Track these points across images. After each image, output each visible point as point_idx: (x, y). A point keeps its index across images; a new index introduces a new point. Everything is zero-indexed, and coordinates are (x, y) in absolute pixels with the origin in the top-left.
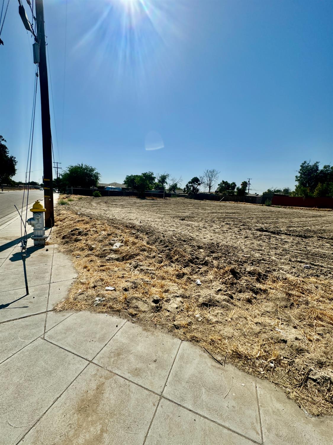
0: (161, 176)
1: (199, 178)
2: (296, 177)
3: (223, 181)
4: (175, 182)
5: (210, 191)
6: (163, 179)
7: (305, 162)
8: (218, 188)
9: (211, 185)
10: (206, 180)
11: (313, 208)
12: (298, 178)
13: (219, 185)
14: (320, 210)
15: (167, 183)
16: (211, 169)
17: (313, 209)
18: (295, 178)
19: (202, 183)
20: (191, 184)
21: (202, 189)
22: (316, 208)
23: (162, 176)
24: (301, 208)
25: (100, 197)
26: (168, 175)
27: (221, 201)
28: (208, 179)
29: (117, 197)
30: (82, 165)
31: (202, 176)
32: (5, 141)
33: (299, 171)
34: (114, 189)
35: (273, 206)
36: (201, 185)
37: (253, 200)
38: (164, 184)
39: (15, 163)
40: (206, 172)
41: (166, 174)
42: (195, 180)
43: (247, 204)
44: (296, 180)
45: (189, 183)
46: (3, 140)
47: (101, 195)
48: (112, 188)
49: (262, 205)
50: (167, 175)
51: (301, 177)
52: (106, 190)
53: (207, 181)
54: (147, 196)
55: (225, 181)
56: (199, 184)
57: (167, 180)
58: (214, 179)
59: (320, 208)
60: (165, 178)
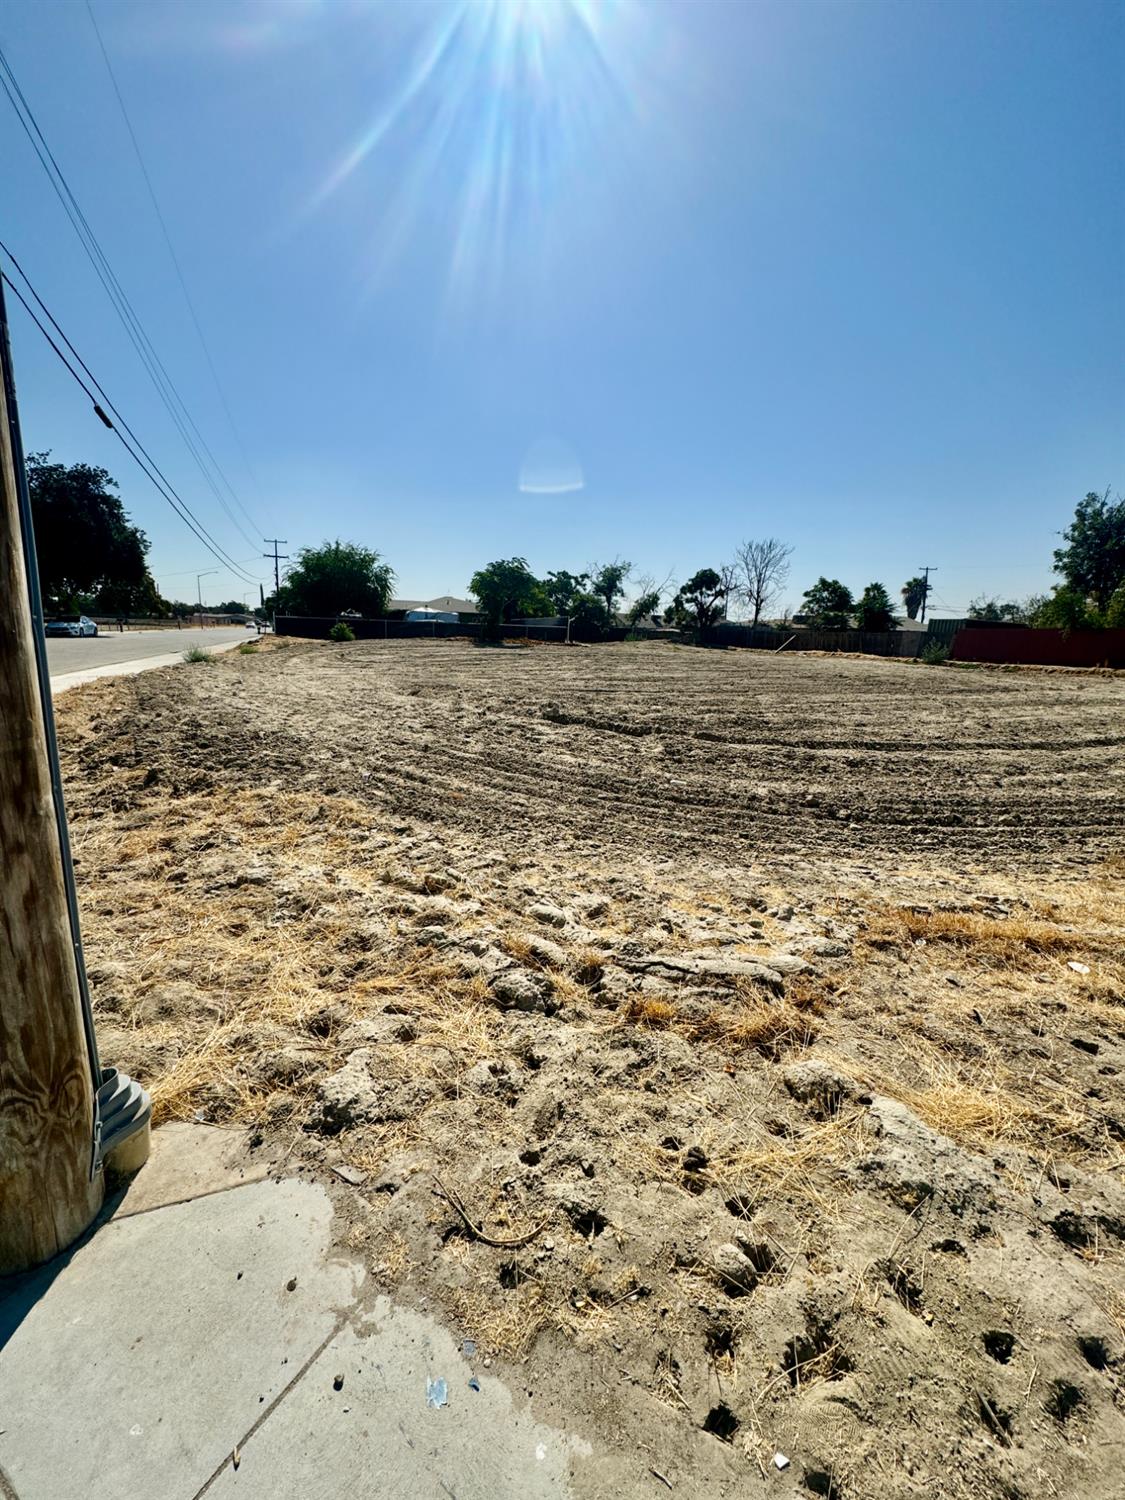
0: (603, 570)
1: (717, 570)
2: (1058, 554)
3: (823, 582)
4: (651, 591)
5: (760, 618)
6: (610, 582)
7: (1092, 498)
8: (804, 607)
9: (762, 596)
10: (742, 578)
11: (1092, 669)
12: (1066, 560)
13: (806, 594)
14: (1117, 676)
15: (623, 595)
16: (761, 539)
17: (1093, 673)
18: (1053, 561)
19: (727, 589)
20: (689, 595)
21: (738, 612)
22: (1102, 670)
23: (607, 570)
24: (1050, 668)
26: (627, 567)
27: (783, 649)
28: (753, 574)
31: (728, 564)
32: (116, 484)
33: (1069, 530)
34: (434, 616)
35: (951, 665)
36: (727, 597)
38: (614, 598)
40: (743, 549)
41: (619, 564)
42: (706, 580)
43: (865, 659)
44: (1056, 567)
45: (684, 590)
46: (110, 481)
47: (352, 636)
48: (427, 615)
49: (915, 662)
50: (623, 568)
51: (1072, 554)
52: (410, 619)
53: (747, 582)
54: (509, 638)
55: (830, 580)
56: (721, 594)
57: (624, 584)
58: (775, 575)
59: (1116, 667)
60: (618, 577)
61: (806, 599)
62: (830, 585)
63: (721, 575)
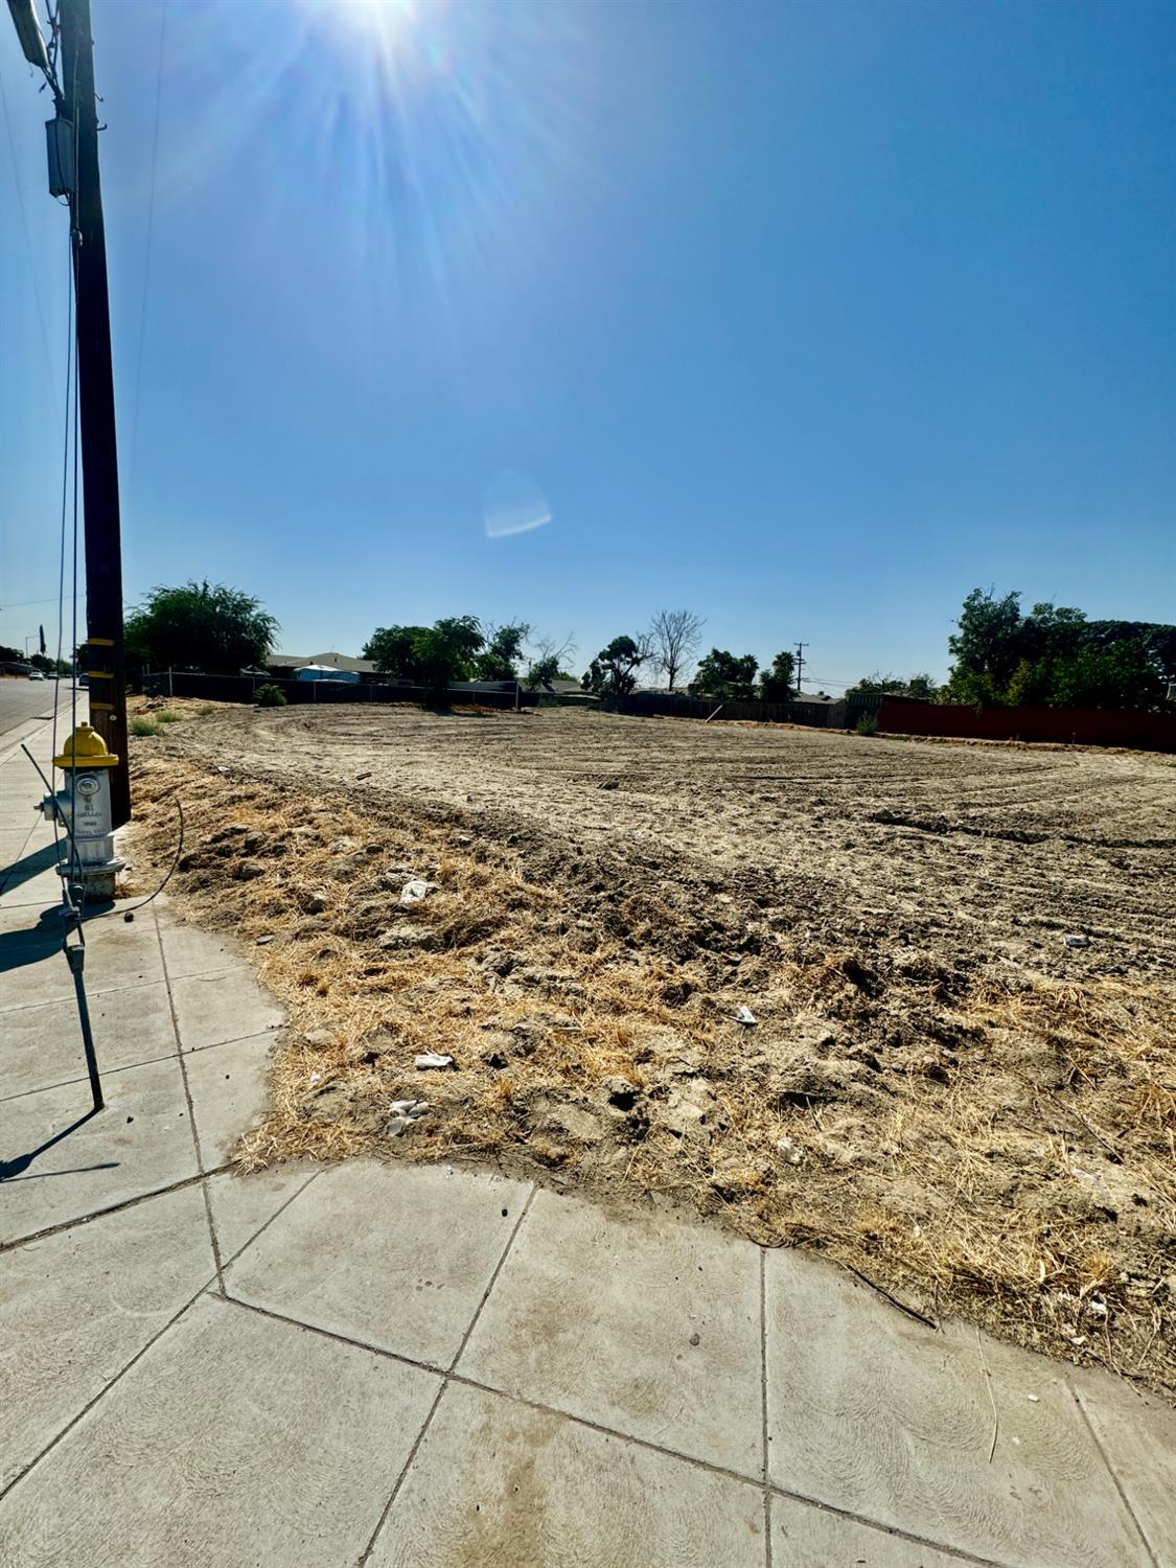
0: (500, 631)
1: (634, 638)
2: (952, 639)
3: (715, 652)
4: (552, 654)
5: (674, 685)
6: (509, 642)
7: (978, 592)
8: (698, 675)
9: (676, 664)
10: (658, 647)
11: (1008, 742)
12: (959, 645)
13: (700, 664)
14: (1030, 748)
15: (521, 658)
16: (674, 609)
17: (1009, 745)
18: (948, 645)
19: (644, 657)
20: (607, 662)
21: (647, 678)
22: (1016, 743)
23: (504, 631)
24: (972, 740)
25: (281, 704)
26: (524, 629)
27: (713, 718)
28: (668, 644)
29: (345, 706)
30: (206, 586)
31: (645, 631)
33: (960, 620)
34: (331, 675)
35: (883, 737)
36: (642, 665)
37: (818, 714)
38: (512, 660)
40: (658, 618)
41: (517, 626)
42: (623, 648)
43: (800, 730)
44: (951, 651)
45: (602, 656)
47: (284, 699)
48: (322, 674)
49: (849, 733)
50: (521, 630)
51: (966, 640)
52: (301, 679)
53: (662, 652)
55: (721, 650)
56: (637, 662)
57: (522, 646)
58: (688, 645)
59: (1028, 741)
60: (515, 640)
61: (701, 668)
62: (721, 655)
63: (636, 642)
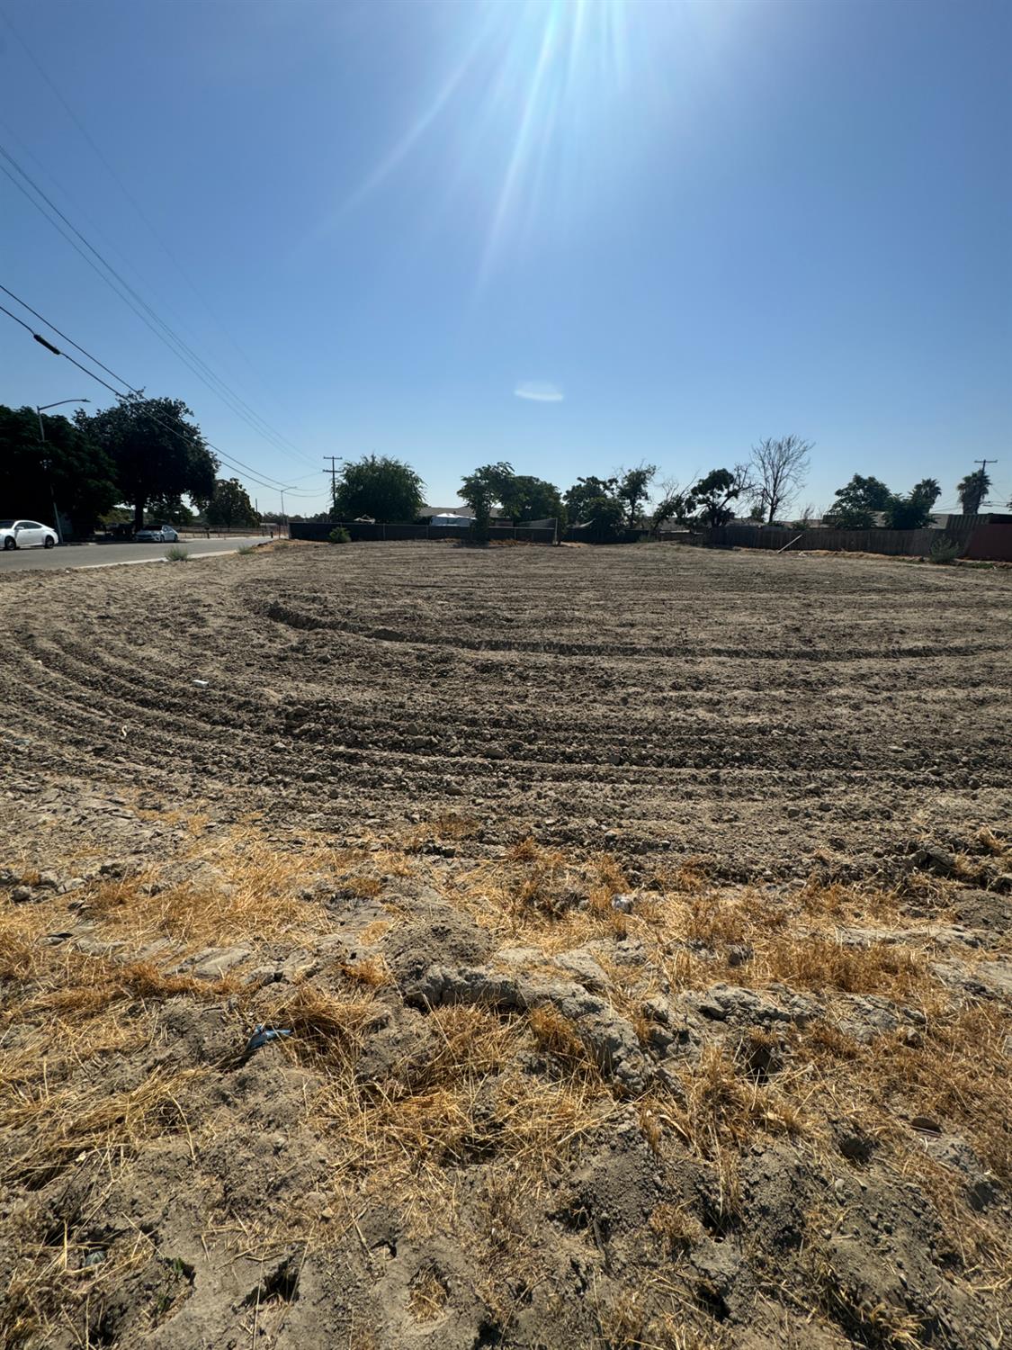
0: (628, 474)
1: (730, 470)
3: (858, 479)
4: (676, 493)
5: (774, 518)
6: (636, 485)
8: (835, 506)
9: (779, 494)
10: (757, 477)
13: (839, 493)
15: (647, 498)
16: (779, 437)
19: (741, 488)
20: (701, 496)
23: (632, 474)
25: (345, 542)
26: (651, 471)
28: (770, 472)
31: (743, 462)
32: (191, 413)
34: (455, 521)
35: (961, 564)
36: (741, 496)
38: (638, 501)
39: (217, 466)
40: (759, 446)
41: (644, 468)
42: (719, 480)
45: (697, 490)
46: (187, 411)
47: (349, 538)
50: (648, 471)
52: (434, 524)
53: (763, 483)
55: (865, 477)
56: (734, 494)
57: (649, 488)
60: (643, 481)
61: (839, 498)
62: (865, 482)
63: (735, 474)
